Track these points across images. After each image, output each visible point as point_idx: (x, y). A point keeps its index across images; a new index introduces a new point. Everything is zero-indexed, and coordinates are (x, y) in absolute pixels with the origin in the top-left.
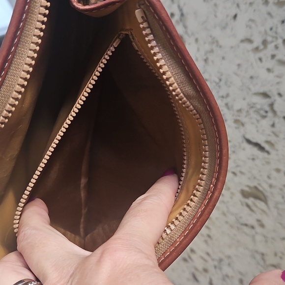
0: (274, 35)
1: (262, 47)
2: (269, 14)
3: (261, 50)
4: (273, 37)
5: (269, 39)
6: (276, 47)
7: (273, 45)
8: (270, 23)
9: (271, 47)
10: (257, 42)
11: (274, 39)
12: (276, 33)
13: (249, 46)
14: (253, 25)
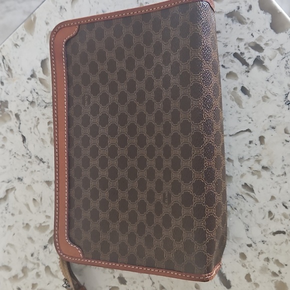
0: (36, 261)
1: (21, 275)
2: (30, 238)
3: (21, 278)
4: (34, 264)
5: (30, 266)
6: (38, 275)
7: (35, 272)
8: (31, 248)
9: (31, 274)
10: (16, 269)
11: (36, 266)
12: (38, 259)
13: (6, 275)
14: (11, 250)
